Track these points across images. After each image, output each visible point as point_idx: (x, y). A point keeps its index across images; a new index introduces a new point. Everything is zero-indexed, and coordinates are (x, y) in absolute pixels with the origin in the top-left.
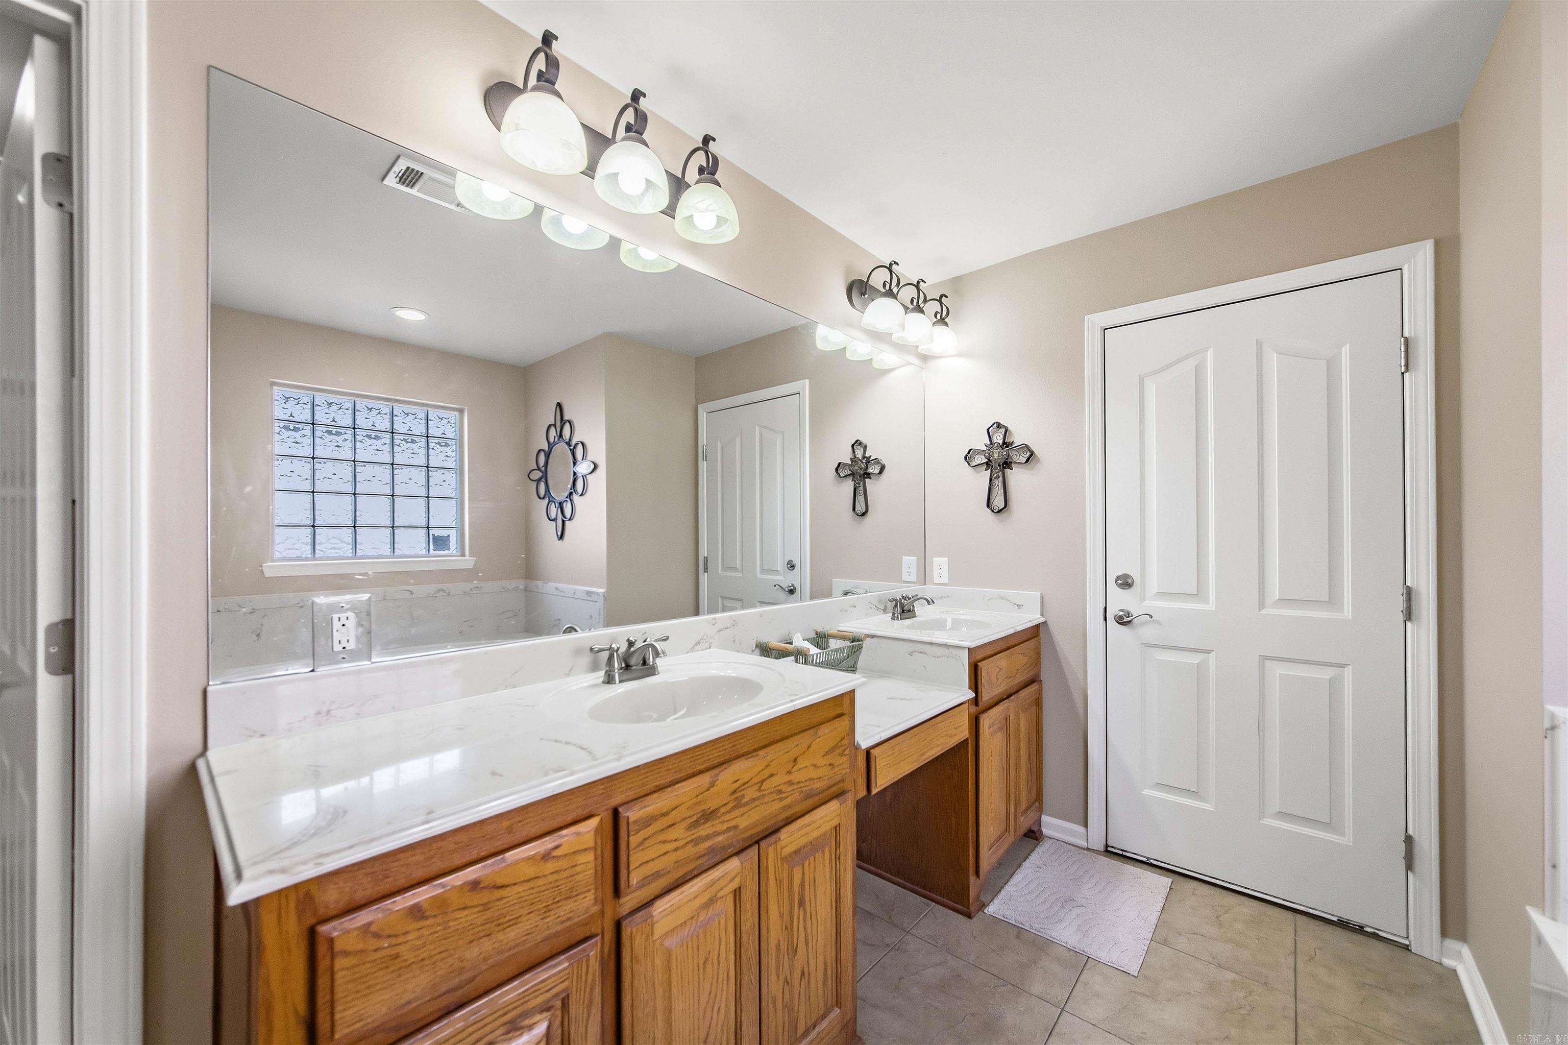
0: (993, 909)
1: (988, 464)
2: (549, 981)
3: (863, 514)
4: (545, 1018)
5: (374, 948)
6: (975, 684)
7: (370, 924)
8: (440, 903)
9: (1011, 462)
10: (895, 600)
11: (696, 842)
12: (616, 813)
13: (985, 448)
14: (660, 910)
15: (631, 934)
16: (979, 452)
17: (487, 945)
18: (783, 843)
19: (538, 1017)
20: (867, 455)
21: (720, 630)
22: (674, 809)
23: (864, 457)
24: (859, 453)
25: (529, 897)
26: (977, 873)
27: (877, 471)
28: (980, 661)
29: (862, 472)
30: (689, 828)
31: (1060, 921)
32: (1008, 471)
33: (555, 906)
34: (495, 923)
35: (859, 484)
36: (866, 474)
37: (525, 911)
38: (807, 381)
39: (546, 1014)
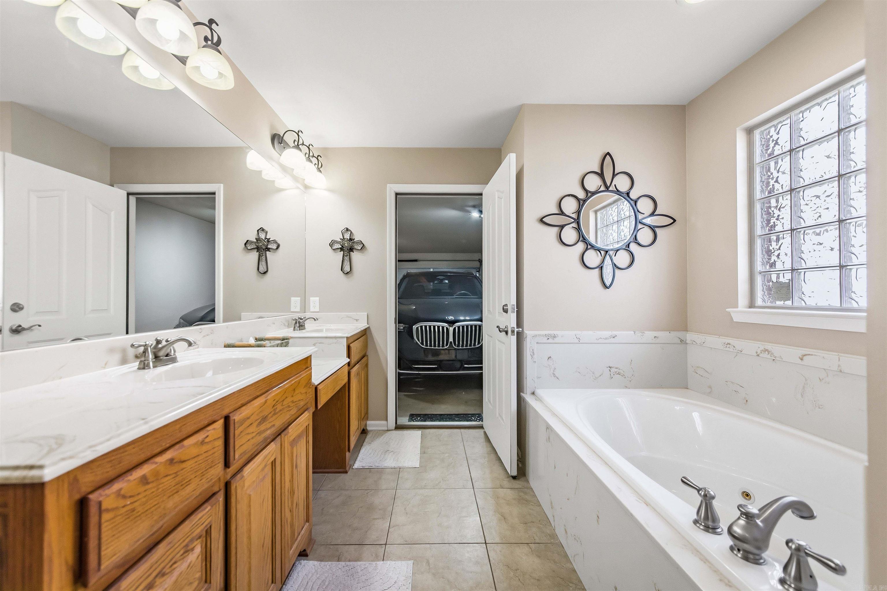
0: (356, 466)
1: (342, 249)
2: (204, 518)
3: (265, 273)
4: (199, 542)
5: (123, 505)
6: (349, 356)
7: (120, 490)
8: (156, 474)
9: (353, 249)
10: (296, 320)
11: (260, 433)
12: (227, 419)
13: (340, 240)
14: (247, 473)
15: (236, 487)
16: (337, 242)
17: (176, 498)
18: (289, 435)
19: (195, 543)
20: (268, 237)
21: (204, 336)
22: (252, 415)
23: (266, 238)
24: (262, 236)
25: (196, 467)
26: (349, 450)
27: (275, 247)
28: (350, 344)
29: (264, 247)
30: (257, 426)
31: (386, 460)
32: (352, 253)
33: (206, 472)
34: (180, 484)
35: (262, 254)
36: (267, 248)
37: (193, 476)
38: (222, 185)
39: (199, 540)
